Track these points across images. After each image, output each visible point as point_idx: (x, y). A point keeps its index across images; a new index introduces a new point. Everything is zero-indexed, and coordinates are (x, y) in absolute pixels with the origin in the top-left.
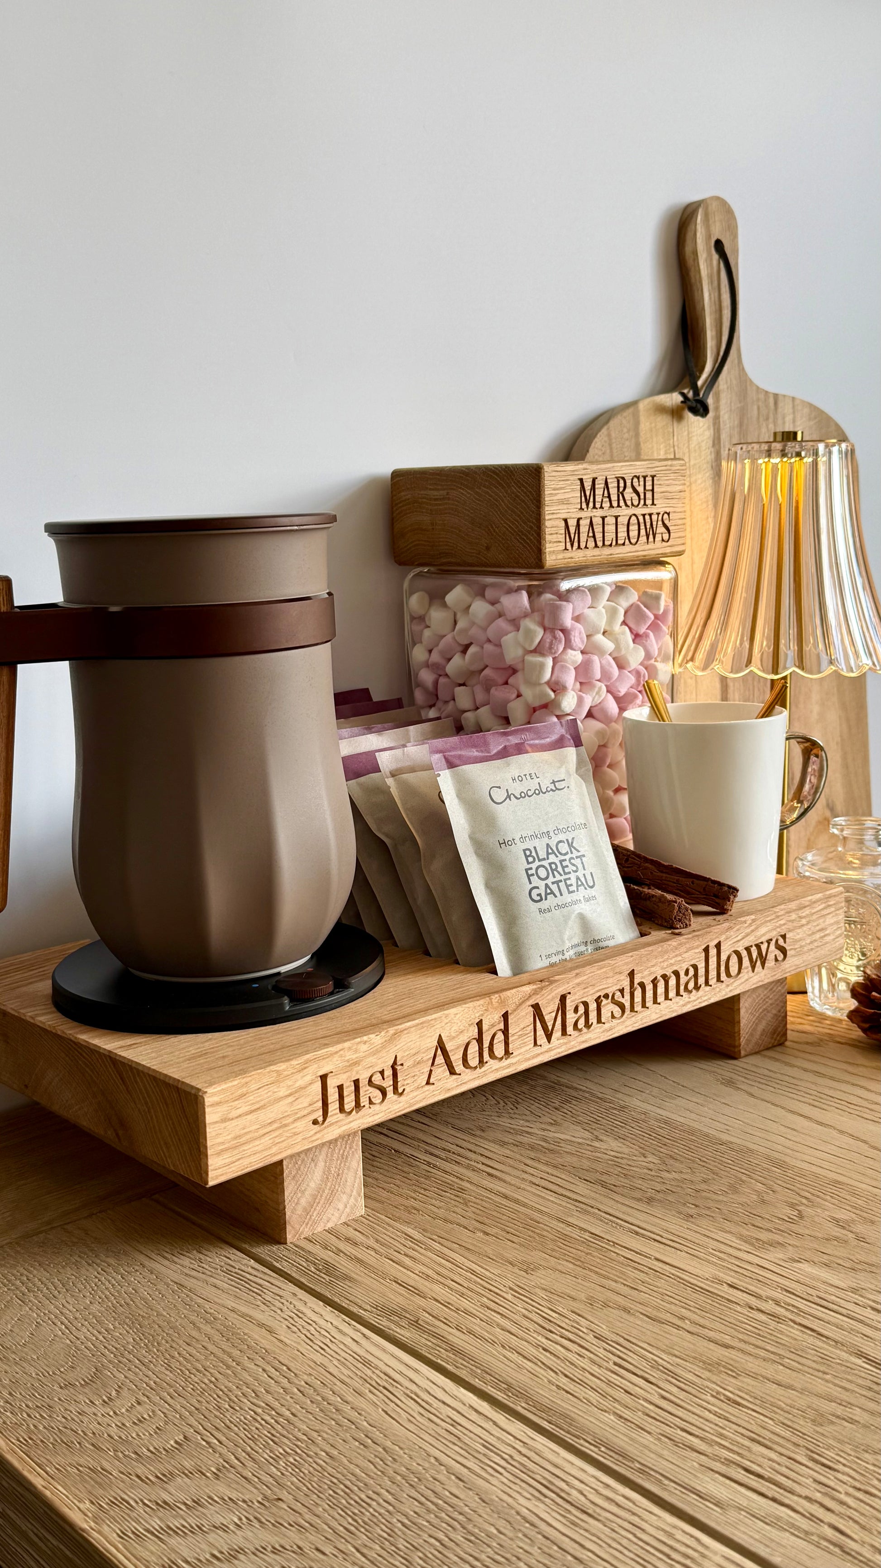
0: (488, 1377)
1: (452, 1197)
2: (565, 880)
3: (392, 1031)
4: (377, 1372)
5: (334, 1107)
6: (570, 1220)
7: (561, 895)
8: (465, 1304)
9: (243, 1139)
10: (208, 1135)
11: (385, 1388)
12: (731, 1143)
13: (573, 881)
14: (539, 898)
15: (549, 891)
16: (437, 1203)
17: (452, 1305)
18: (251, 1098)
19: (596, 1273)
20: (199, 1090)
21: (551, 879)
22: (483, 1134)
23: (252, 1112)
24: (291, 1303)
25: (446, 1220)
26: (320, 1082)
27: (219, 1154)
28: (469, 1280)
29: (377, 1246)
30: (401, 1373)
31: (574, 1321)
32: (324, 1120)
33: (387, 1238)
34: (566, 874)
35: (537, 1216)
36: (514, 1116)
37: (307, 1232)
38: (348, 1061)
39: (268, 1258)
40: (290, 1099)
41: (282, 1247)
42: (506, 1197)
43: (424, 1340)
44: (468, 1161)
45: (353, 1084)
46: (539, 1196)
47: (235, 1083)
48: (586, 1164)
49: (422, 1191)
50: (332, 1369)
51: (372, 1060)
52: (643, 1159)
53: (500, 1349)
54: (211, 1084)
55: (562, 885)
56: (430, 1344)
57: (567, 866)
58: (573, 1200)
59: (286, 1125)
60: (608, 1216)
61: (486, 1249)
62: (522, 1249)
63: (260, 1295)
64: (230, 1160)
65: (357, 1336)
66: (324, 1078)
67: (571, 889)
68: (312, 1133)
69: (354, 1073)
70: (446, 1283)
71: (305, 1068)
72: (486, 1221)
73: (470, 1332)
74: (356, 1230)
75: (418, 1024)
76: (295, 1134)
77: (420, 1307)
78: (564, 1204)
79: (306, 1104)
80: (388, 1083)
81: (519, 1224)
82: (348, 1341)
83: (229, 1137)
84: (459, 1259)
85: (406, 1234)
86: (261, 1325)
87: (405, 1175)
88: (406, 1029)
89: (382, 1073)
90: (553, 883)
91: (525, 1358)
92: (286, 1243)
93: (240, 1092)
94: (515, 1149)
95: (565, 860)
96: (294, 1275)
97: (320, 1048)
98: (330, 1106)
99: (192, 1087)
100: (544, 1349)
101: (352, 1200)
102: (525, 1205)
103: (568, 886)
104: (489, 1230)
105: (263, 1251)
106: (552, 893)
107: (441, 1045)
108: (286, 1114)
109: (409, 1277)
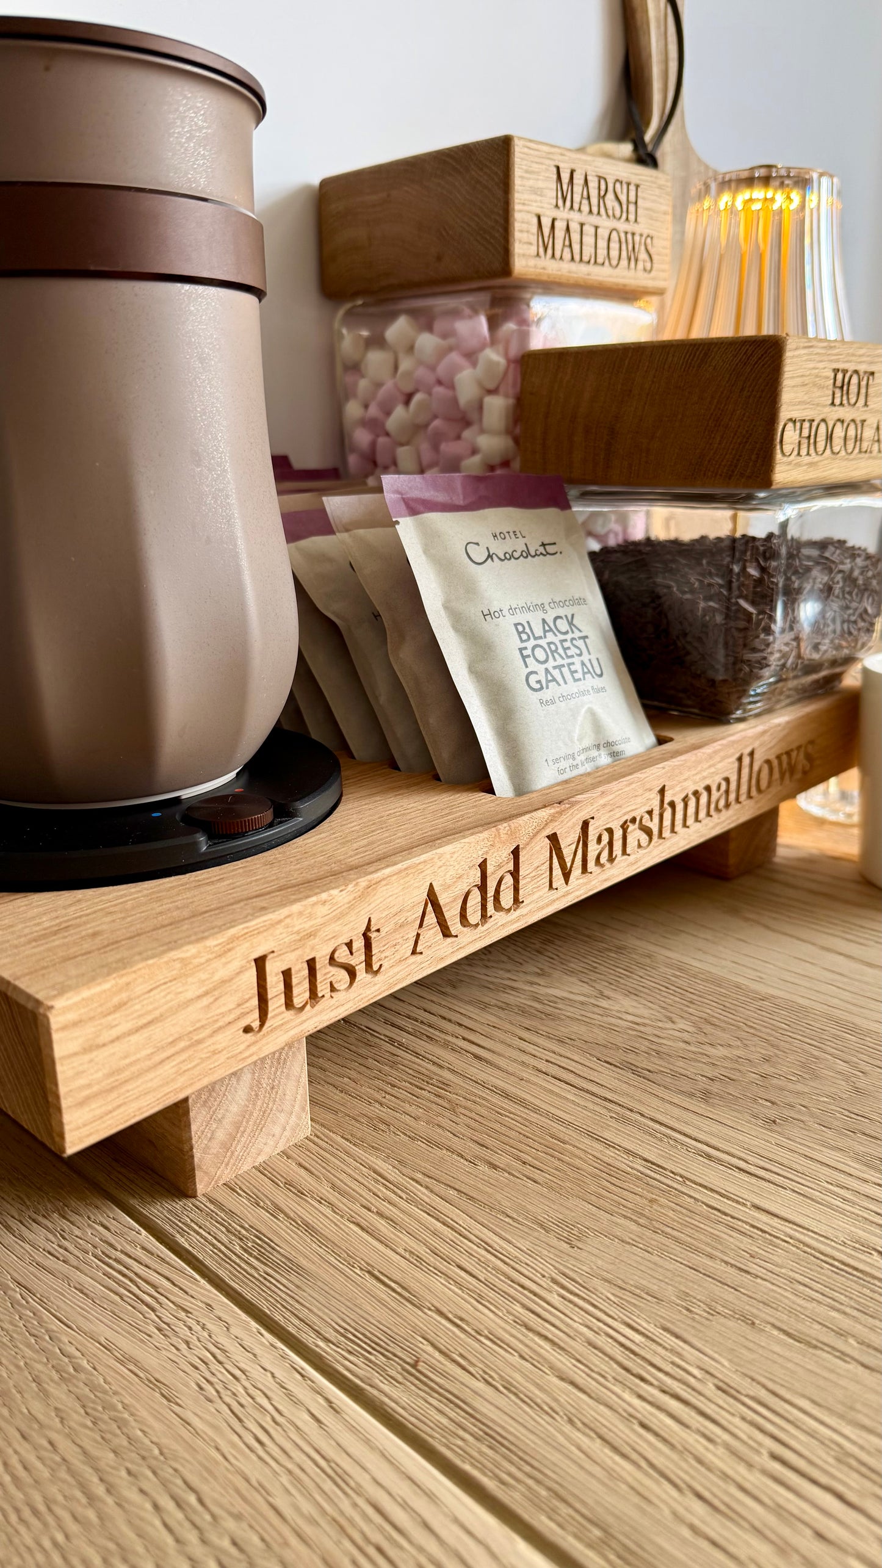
0: (564, 1510)
1: (432, 1097)
2: (569, 665)
3: (363, 882)
4: (361, 1502)
5: (276, 1003)
6: (607, 1135)
7: (566, 683)
8: (488, 1319)
9: (126, 1074)
10: (60, 1077)
11: (380, 1550)
12: (773, 996)
13: (577, 666)
14: (538, 686)
15: (550, 678)
16: (412, 1109)
17: (468, 1323)
18: (137, 1007)
19: (676, 1240)
20: (38, 1003)
21: (551, 663)
22: (454, 992)
23: (138, 1030)
24: (204, 1327)
25: (429, 1142)
26: (254, 969)
27: (81, 1104)
28: (485, 1264)
29: (333, 1197)
30: (405, 1506)
31: (672, 1351)
32: (262, 1025)
33: (348, 1180)
34: (569, 657)
35: (556, 1128)
36: (489, 964)
37: (227, 1175)
38: (298, 932)
39: (167, 1227)
40: (205, 1001)
41: (189, 1203)
42: (506, 1095)
43: (433, 1413)
44: (443, 1036)
45: (305, 965)
46: (552, 1092)
47: (107, 986)
48: (601, 1036)
49: (389, 1089)
50: (281, 1502)
51: (335, 927)
52: (669, 1025)
53: (567, 1428)
54: (63, 990)
55: (565, 670)
56: (444, 1421)
57: (569, 648)
58: (600, 1097)
59: (199, 1042)
60: (657, 1126)
61: (499, 1197)
62: (552, 1195)
63: (153, 1310)
64: (104, 1109)
65: (317, 1405)
66: (260, 963)
67: (577, 676)
68: (242, 1047)
69: (308, 950)
70: (450, 1273)
71: (229, 950)
72: (489, 1142)
73: (509, 1387)
74: (300, 1165)
75: (400, 872)
76: (214, 1053)
77: (415, 1329)
78: (591, 1106)
79: (232, 1006)
80: (358, 960)
81: (536, 1145)
82: (303, 1419)
83: (100, 1074)
84: (463, 1220)
85: (375, 1172)
86: (155, 1383)
87: (361, 1060)
88: (384, 879)
89: (349, 945)
90: (555, 668)
91: (615, 1449)
92: (195, 1197)
93: (116, 1000)
94: (502, 1014)
95: (566, 640)
96: (208, 1262)
97: (254, 915)
98: (270, 1003)
99: (29, 997)
100: (643, 1426)
101: (294, 1118)
102: (536, 1110)
103: (573, 672)
104: (495, 1159)
105: (160, 1211)
106: (554, 680)
107: (432, 898)
108: (198, 1025)
109: (390, 1261)
